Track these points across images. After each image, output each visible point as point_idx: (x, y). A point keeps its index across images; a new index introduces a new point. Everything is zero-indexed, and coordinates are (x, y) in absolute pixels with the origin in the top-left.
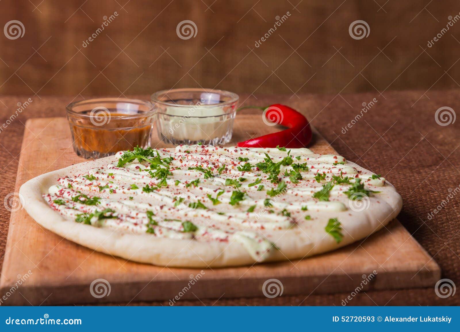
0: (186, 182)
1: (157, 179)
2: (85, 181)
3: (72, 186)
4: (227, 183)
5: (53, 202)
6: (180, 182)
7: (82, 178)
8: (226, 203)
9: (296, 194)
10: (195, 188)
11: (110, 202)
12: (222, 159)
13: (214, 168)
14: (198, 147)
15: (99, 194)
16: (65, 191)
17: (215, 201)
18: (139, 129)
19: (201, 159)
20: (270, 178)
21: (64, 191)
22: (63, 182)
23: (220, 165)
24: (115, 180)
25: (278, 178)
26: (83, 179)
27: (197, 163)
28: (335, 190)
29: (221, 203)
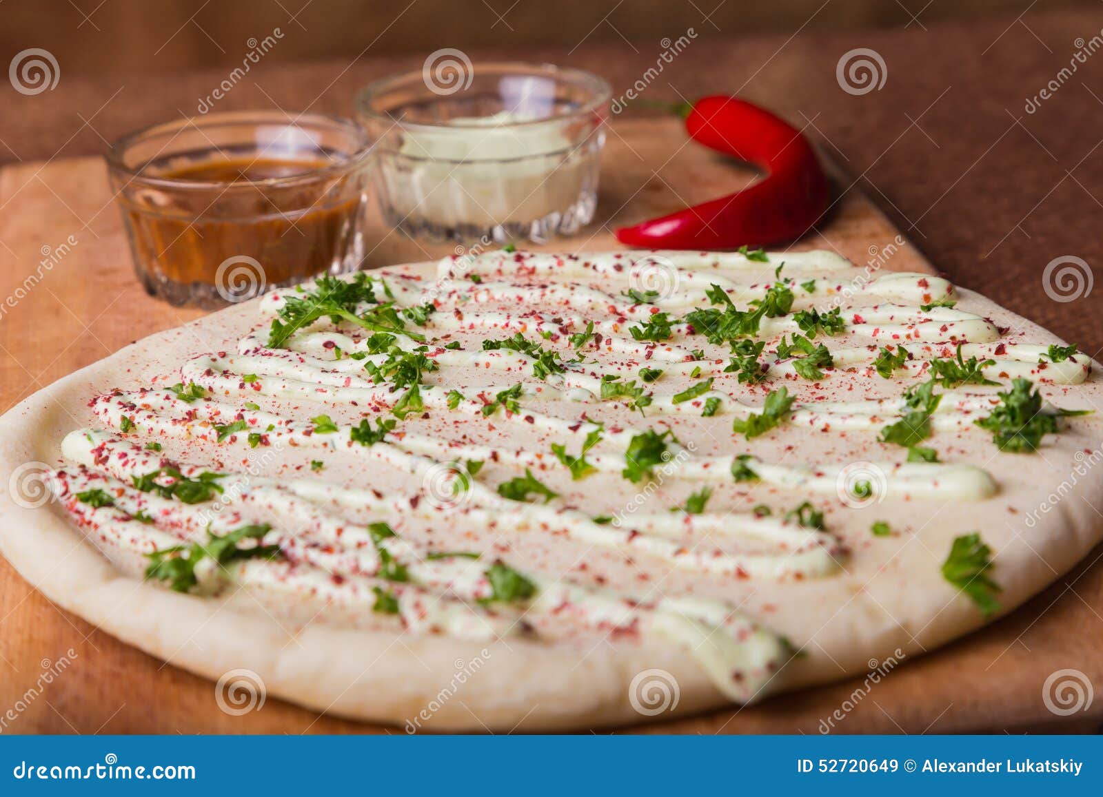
0: (481, 396)
1: (392, 390)
2: (172, 403)
3: (133, 425)
4: (605, 391)
5: (74, 497)
6: (464, 399)
7: (164, 393)
8: (612, 472)
9: (823, 427)
10: (509, 417)
11: (253, 488)
12: (581, 299)
13: (559, 333)
14: (504, 258)
15: (219, 449)
16: (113, 449)
17: (576, 466)
18: (325, 212)
19: (517, 301)
20: (734, 367)
21: (110, 451)
22: (106, 411)
23: (577, 320)
24: (265, 395)
25: (758, 364)
26: (167, 398)
27: (507, 321)
28: (948, 412)
29: (596, 471)
